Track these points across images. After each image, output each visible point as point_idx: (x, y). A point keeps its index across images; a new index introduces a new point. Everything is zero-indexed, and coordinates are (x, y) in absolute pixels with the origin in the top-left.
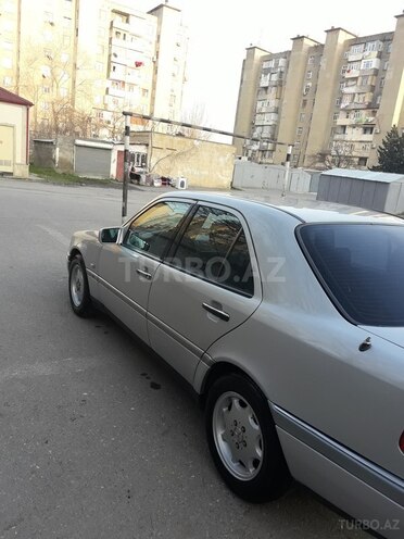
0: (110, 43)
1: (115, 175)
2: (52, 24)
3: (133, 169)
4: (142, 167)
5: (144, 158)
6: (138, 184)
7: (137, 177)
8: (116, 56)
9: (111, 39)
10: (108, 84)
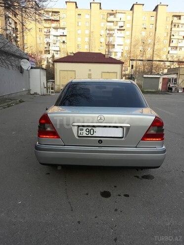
0: (171, 30)
1: (161, 89)
2: (145, 28)
3: (169, 85)
4: (174, 84)
5: (176, 80)
6: (171, 92)
7: (170, 89)
8: (173, 35)
9: (171, 29)
10: (170, 49)
